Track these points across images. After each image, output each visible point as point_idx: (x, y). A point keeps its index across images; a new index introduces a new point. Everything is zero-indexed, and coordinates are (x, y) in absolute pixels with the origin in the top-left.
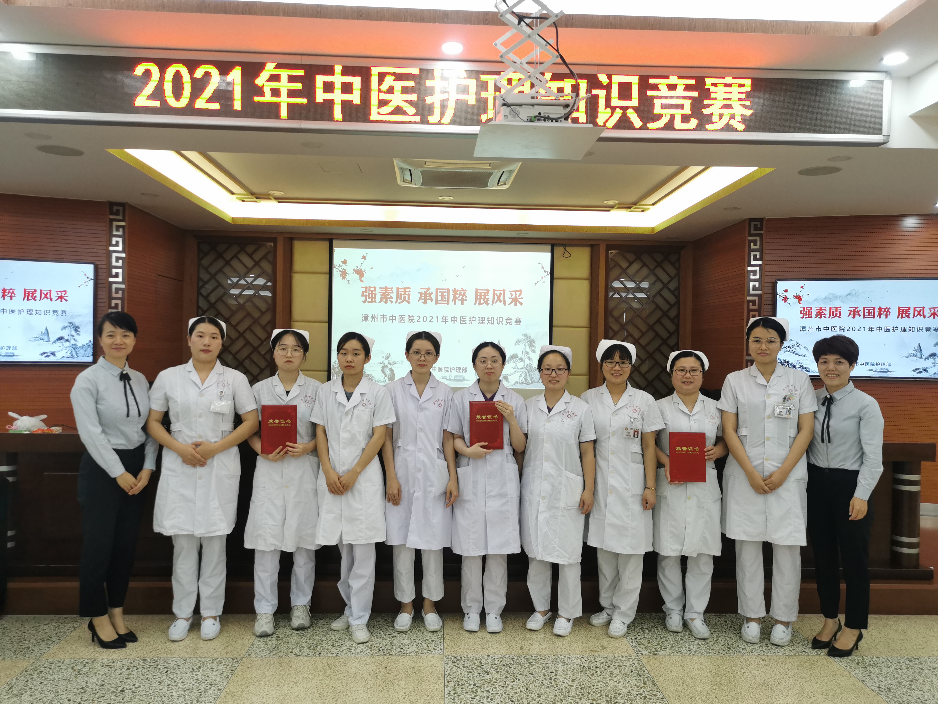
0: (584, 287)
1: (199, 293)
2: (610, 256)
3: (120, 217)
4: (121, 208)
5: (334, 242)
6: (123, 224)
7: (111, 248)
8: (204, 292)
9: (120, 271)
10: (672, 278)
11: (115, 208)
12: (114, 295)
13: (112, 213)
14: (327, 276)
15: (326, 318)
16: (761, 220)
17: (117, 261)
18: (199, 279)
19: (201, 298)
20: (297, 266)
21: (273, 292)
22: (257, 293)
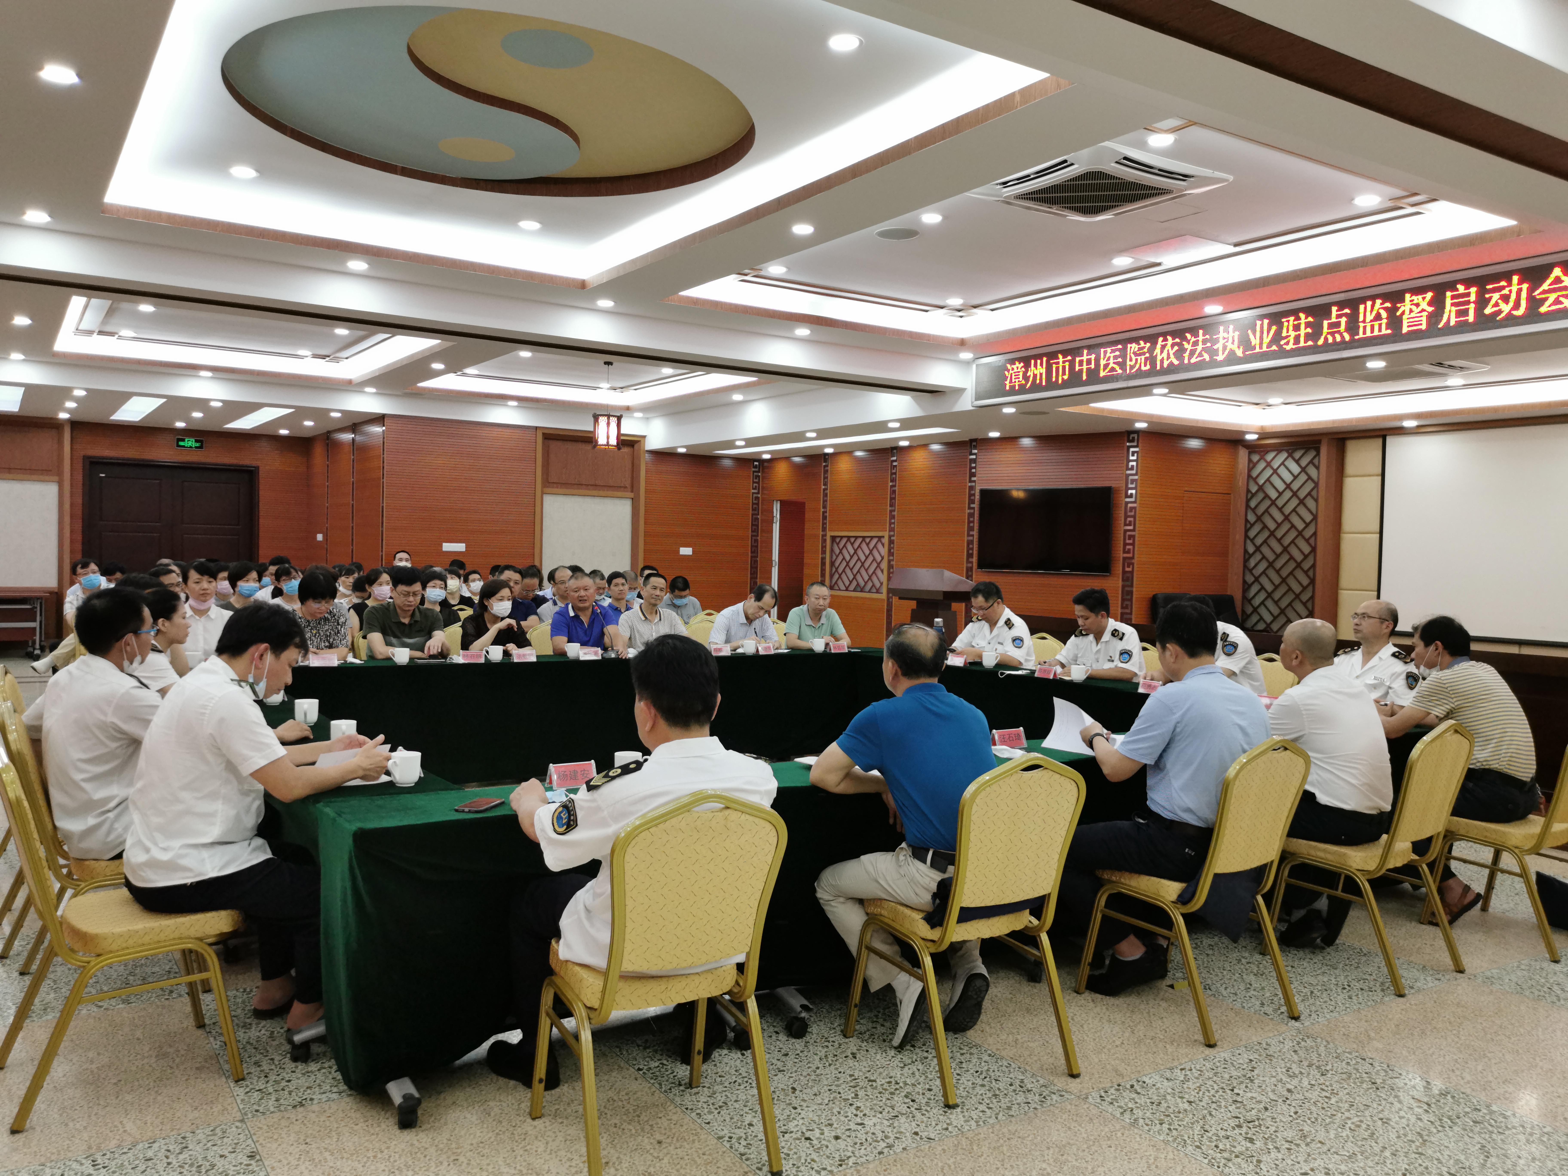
1: (1247, 506)
3: (1135, 444)
4: (1136, 436)
5: (1388, 438)
7: (1128, 472)
8: (1253, 504)
9: (1136, 492)
11: (1132, 436)
12: (1129, 514)
13: (1129, 441)
14: (1381, 478)
15: (1378, 529)
17: (1132, 483)
18: (1248, 491)
19: (1250, 512)
20: (1349, 469)
21: (1316, 500)
22: (1302, 502)
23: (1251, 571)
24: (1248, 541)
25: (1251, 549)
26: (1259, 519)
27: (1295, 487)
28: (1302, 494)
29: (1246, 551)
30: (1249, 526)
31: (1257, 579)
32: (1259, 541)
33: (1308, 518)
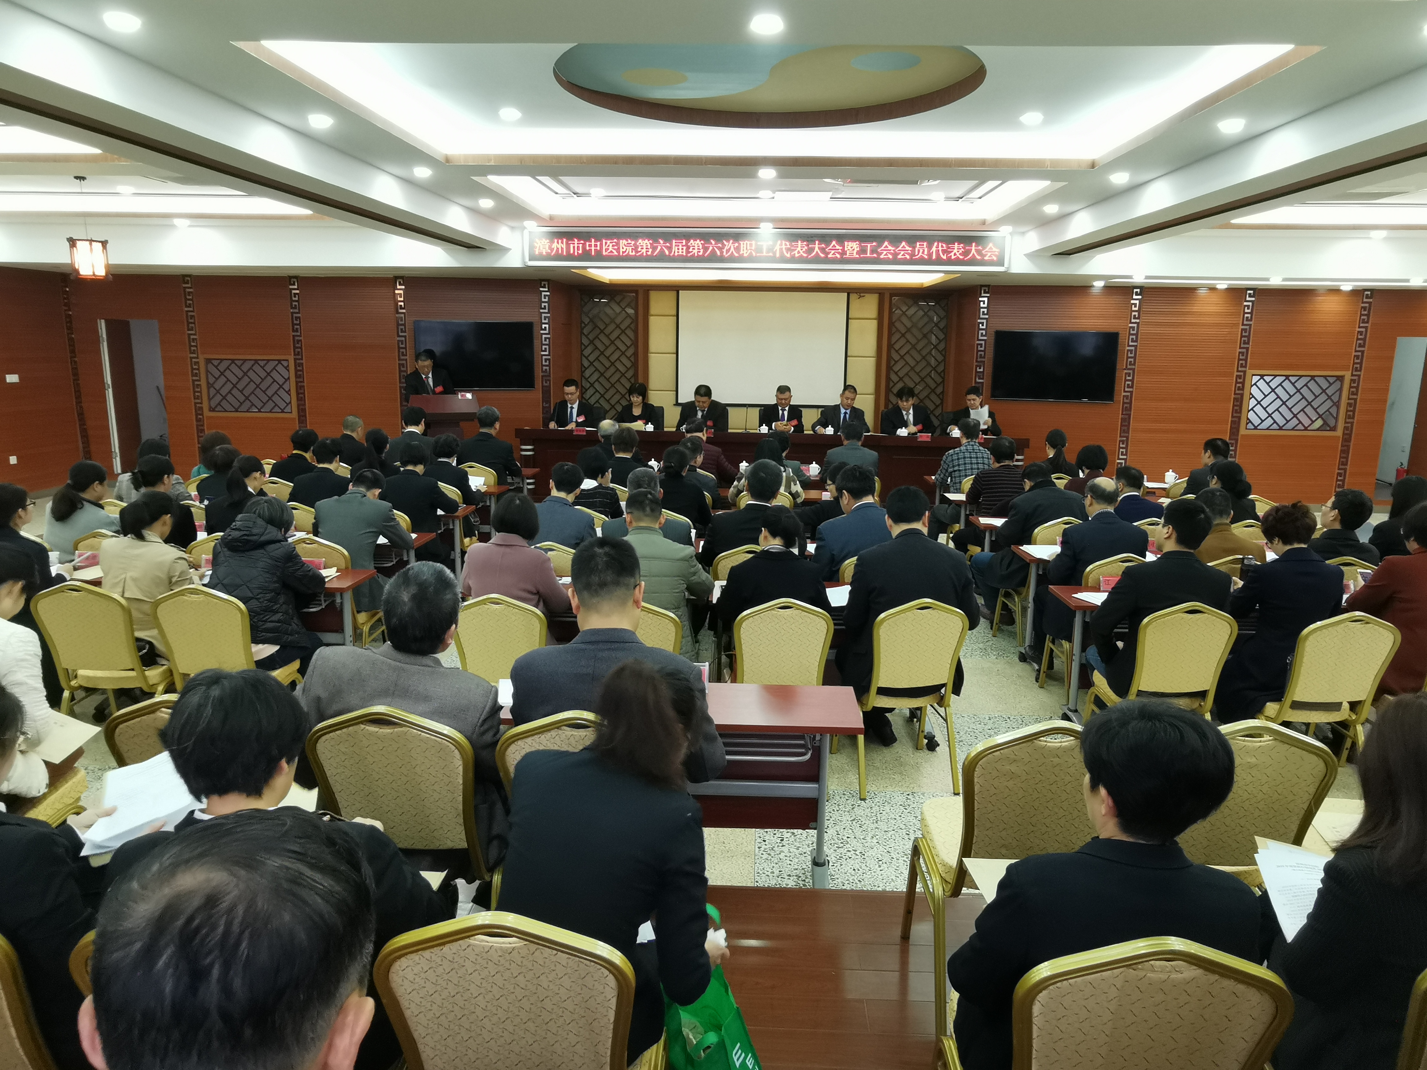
0: (872, 326)
1: (582, 333)
2: (893, 301)
3: (547, 290)
4: (546, 283)
5: (680, 291)
6: (548, 293)
7: (542, 311)
8: (585, 331)
9: (547, 326)
10: (941, 319)
11: (543, 283)
12: (544, 342)
13: (542, 287)
14: (675, 318)
15: (675, 351)
16: (988, 286)
17: (545, 319)
18: (582, 322)
19: (584, 337)
20: (653, 311)
21: (636, 332)
22: (623, 332)
23: (587, 379)
24: (584, 358)
25: (586, 363)
26: (592, 342)
27: (618, 321)
28: (623, 327)
29: (582, 365)
30: (583, 347)
31: (592, 385)
32: (592, 358)
33: (629, 343)
